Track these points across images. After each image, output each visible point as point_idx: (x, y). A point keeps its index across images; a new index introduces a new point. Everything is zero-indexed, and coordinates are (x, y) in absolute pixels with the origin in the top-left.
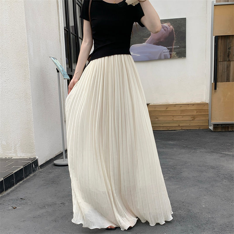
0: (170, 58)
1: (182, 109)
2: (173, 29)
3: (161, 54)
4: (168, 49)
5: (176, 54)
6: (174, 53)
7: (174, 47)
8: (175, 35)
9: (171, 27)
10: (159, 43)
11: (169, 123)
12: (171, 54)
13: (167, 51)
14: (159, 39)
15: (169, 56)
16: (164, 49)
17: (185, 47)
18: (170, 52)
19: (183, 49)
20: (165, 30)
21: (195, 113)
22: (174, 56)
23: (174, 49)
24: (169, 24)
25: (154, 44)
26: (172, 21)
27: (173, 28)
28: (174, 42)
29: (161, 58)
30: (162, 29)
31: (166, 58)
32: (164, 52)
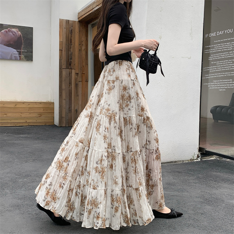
1: (30, 106)
5: (24, 57)
7: (22, 50)
8: (23, 41)
9: (19, 32)
11: (17, 119)
13: (17, 53)
16: (14, 51)
17: (32, 52)
19: (30, 54)
20: (13, 34)
21: (42, 111)
22: (23, 58)
23: (23, 53)
25: (4, 45)
26: (20, 28)
27: (21, 34)
28: (23, 46)
29: (11, 59)
30: (11, 34)
31: (16, 59)
32: (14, 54)
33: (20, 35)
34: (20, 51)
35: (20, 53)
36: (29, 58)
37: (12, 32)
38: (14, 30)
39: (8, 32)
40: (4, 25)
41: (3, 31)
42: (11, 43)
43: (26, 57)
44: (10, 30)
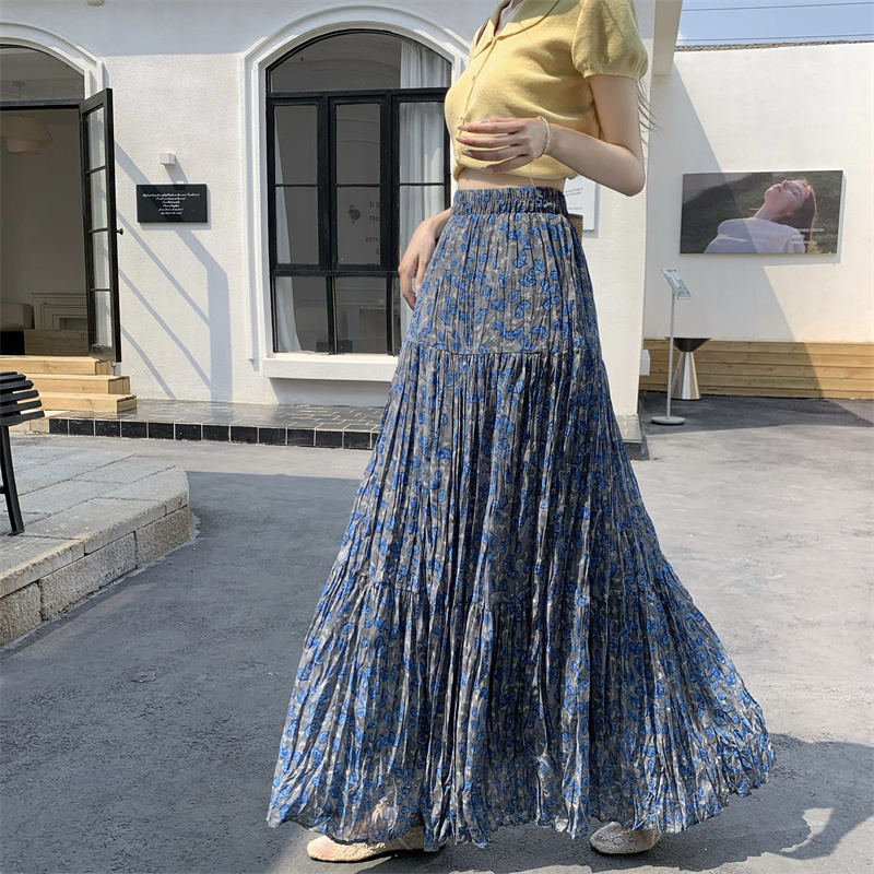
0: (806, 252)
2: (813, 193)
3: (787, 244)
4: (802, 233)
5: (816, 245)
6: (812, 243)
7: (813, 230)
8: (816, 206)
9: (809, 187)
10: (783, 219)
12: (806, 245)
13: (799, 237)
14: (782, 212)
15: (804, 248)
17: (836, 232)
18: (805, 239)
19: (832, 236)
20: (794, 193)
24: (805, 181)
25: (773, 220)
26: (812, 176)
27: (812, 190)
28: (815, 219)
29: (786, 252)
30: (789, 192)
31: (797, 252)
32: (794, 240)
33: (811, 193)
34: (807, 230)
35: (807, 237)
36: (829, 245)
37: (792, 189)
38: (796, 182)
39: (782, 189)
40: (774, 175)
41: (771, 189)
42: (788, 214)
43: (820, 244)
44: (788, 185)
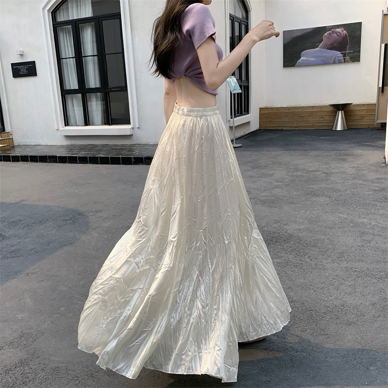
0: (345, 62)
3: (335, 58)
4: (342, 53)
6: (348, 58)
7: (347, 52)
8: (348, 40)
9: (345, 32)
10: (332, 47)
12: (344, 59)
13: (341, 55)
14: (332, 44)
15: (343, 61)
16: (338, 54)
17: (359, 52)
18: (343, 56)
19: (357, 54)
20: (337, 35)
24: (343, 29)
25: (327, 49)
26: (345, 26)
28: (348, 46)
29: (335, 62)
30: (335, 35)
31: (340, 62)
32: (338, 57)
33: (346, 34)
34: (345, 52)
35: (344, 55)
36: (355, 58)
37: (336, 33)
38: (338, 30)
39: (331, 34)
40: (327, 28)
41: (326, 34)
42: (335, 45)
43: (351, 58)
44: (334, 31)
